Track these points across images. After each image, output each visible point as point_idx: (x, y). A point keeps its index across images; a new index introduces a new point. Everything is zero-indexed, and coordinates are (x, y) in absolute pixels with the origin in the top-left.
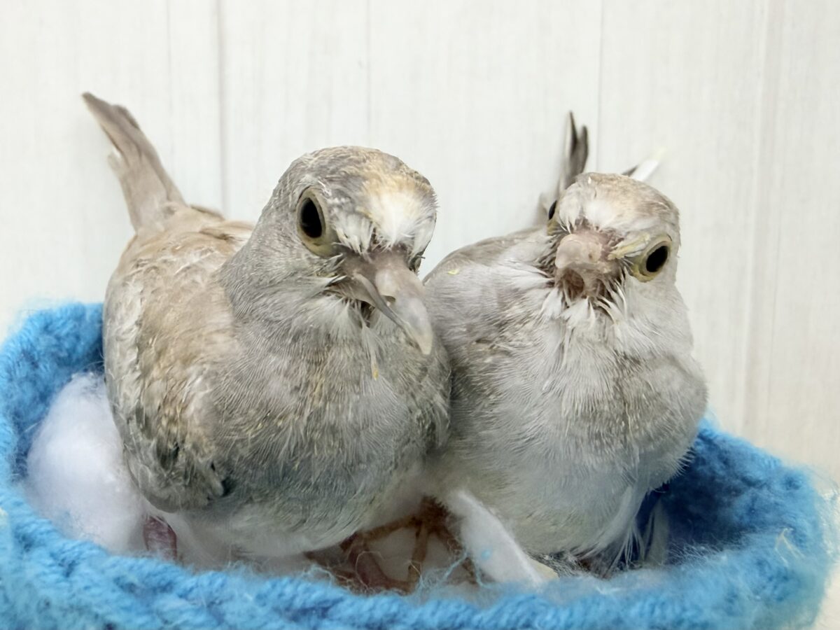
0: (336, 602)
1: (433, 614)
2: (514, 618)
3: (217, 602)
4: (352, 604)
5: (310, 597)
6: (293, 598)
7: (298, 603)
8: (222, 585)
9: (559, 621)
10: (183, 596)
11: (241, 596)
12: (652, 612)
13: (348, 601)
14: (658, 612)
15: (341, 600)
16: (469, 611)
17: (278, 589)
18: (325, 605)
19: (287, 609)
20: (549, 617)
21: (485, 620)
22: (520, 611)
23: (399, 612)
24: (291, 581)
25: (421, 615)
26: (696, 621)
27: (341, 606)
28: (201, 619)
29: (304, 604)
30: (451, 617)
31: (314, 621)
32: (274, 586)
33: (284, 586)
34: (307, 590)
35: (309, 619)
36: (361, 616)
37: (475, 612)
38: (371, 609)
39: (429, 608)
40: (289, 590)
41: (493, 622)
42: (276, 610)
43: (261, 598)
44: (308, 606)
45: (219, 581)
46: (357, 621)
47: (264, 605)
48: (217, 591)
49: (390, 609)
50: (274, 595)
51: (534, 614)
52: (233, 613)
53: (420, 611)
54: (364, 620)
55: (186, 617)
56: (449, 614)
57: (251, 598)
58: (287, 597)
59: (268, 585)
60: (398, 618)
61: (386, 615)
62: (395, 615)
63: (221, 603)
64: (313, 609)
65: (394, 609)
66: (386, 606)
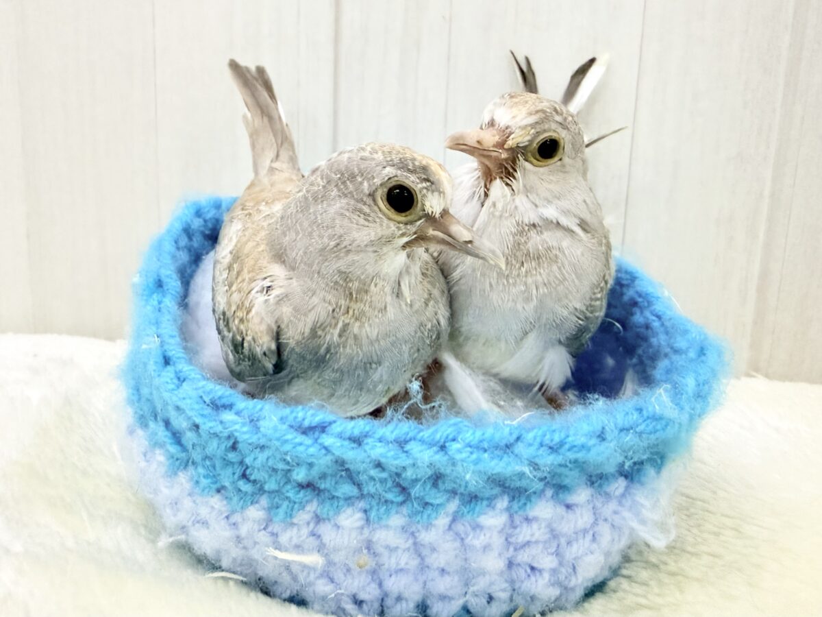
0: (330, 423)
1: (392, 432)
2: (445, 435)
3: (255, 419)
4: (341, 424)
5: (314, 419)
6: (304, 419)
7: (306, 423)
8: (261, 410)
9: (474, 438)
10: (238, 413)
11: (270, 417)
12: (544, 435)
13: (338, 423)
14: (548, 437)
15: (335, 422)
16: (416, 431)
17: (294, 415)
18: (325, 425)
19: (300, 427)
20: (468, 435)
21: (426, 435)
22: (450, 430)
23: (370, 430)
24: (303, 409)
25: (384, 433)
26: (576, 443)
27: (334, 426)
28: (245, 429)
29: (311, 423)
30: (405, 434)
31: (317, 434)
32: (292, 412)
33: (298, 413)
34: (313, 415)
35: (314, 433)
36: (346, 432)
37: (419, 432)
38: (353, 428)
39: (390, 427)
40: (300, 415)
41: (432, 437)
42: (291, 427)
43: (282, 420)
44: (313, 425)
45: (259, 406)
46: (343, 435)
47: (285, 423)
48: (257, 413)
49: (364, 428)
50: (291, 418)
51: (459, 433)
52: (265, 427)
53: (384, 430)
54: (348, 434)
55: (237, 427)
56: (403, 432)
57: (275, 419)
58: (300, 419)
59: (287, 411)
60: (370, 433)
61: (361, 433)
62: (368, 432)
63: (258, 420)
64: (316, 427)
65: (367, 428)
66: (362, 427)
